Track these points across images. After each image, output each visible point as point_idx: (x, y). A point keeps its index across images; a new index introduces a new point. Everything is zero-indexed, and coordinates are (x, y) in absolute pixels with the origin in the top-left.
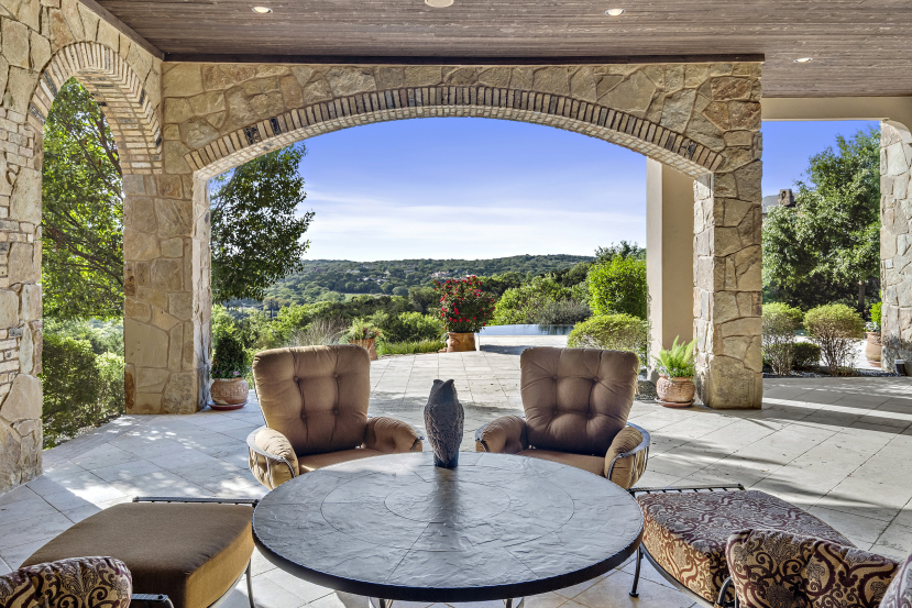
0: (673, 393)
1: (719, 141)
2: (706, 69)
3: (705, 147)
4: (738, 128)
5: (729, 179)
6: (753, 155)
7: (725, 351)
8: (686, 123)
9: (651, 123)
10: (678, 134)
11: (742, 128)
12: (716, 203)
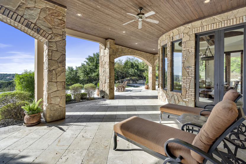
0: (30, 121)
1: (50, 30)
2: (45, 3)
3: (44, 31)
4: (57, 28)
5: (54, 44)
6: (63, 38)
7: (52, 102)
8: (36, 20)
9: (18, 15)
10: (32, 23)
11: (59, 28)
12: (48, 51)
